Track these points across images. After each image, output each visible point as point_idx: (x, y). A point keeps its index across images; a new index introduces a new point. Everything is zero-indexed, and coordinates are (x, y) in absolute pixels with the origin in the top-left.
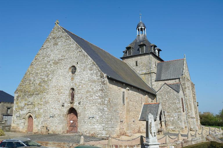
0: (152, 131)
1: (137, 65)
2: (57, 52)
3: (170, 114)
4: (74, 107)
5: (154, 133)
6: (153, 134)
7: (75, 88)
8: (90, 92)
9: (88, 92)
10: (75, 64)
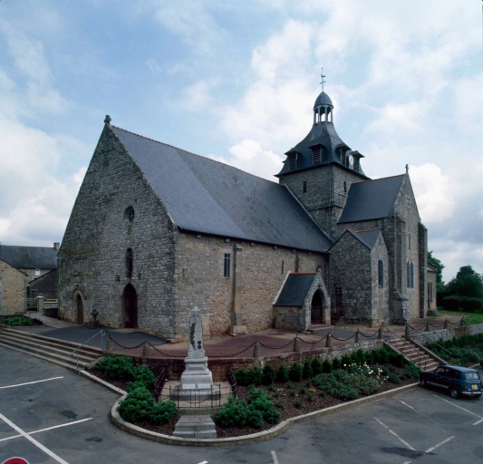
0: (194, 339)
1: (305, 190)
2: (107, 179)
3: (351, 292)
4: (133, 283)
5: (199, 342)
6: (196, 345)
7: (133, 248)
8: (153, 257)
9: (151, 256)
10: (132, 203)
